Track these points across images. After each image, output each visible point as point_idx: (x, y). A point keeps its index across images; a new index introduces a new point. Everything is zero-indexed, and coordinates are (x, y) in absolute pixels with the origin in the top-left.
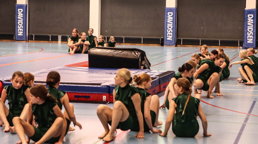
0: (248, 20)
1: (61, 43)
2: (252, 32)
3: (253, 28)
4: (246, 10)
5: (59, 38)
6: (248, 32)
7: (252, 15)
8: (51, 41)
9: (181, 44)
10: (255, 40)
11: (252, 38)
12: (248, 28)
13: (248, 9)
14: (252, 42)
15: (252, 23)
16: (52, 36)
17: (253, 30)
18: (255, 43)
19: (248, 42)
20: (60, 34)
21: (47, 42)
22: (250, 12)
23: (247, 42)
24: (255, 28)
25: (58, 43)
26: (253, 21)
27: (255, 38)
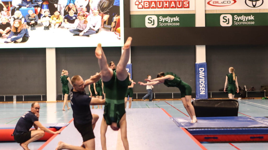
0: (200, 74)
1: (16, 103)
2: (204, 84)
3: (205, 80)
4: (197, 64)
5: (14, 98)
6: (200, 84)
7: (203, 69)
8: (6, 101)
9: (136, 99)
10: (207, 92)
11: (204, 89)
12: (200, 80)
13: (199, 63)
14: (204, 94)
15: (204, 75)
16: (6, 97)
17: (205, 82)
18: (207, 94)
19: (201, 93)
20: (14, 94)
21: (2, 102)
22: (201, 65)
23: (199, 94)
24: (206, 80)
25: (13, 103)
26: (205, 74)
27: (207, 89)
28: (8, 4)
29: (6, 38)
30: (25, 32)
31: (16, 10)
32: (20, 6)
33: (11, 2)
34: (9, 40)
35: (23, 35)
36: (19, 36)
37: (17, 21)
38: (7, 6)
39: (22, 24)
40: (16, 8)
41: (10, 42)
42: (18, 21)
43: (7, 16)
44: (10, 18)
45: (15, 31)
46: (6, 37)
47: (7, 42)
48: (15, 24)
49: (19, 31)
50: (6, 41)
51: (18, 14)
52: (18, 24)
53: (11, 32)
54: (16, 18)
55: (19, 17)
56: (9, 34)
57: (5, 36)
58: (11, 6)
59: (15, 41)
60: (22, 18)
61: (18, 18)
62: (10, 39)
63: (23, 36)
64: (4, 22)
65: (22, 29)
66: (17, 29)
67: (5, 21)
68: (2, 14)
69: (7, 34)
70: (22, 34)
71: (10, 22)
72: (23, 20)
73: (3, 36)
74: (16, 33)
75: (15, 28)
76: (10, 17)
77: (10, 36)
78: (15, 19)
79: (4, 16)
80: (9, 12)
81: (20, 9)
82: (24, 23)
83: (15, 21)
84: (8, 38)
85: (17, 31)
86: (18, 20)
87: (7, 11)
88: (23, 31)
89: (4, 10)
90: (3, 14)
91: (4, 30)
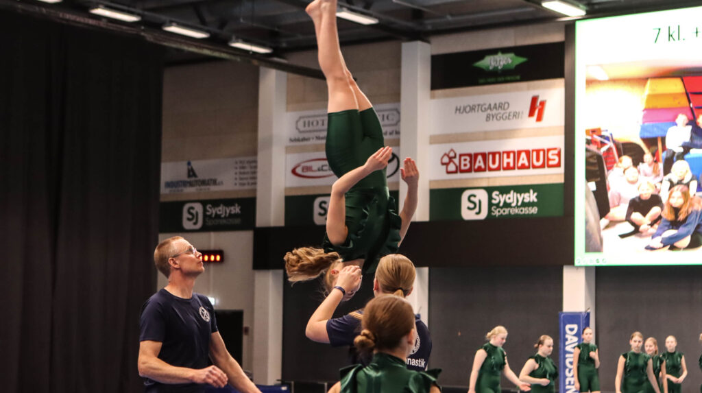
28: (656, 144)
29: (651, 237)
30: (698, 218)
31: (675, 158)
32: (687, 148)
33: (663, 139)
34: (657, 242)
35: (692, 228)
36: (682, 230)
37: (677, 190)
38: (653, 149)
39: (692, 199)
40: (676, 155)
41: (660, 248)
42: (681, 190)
43: (654, 176)
44: (661, 182)
45: (671, 217)
46: (650, 235)
47: (652, 249)
48: (673, 197)
49: (681, 217)
50: (649, 246)
51: (681, 169)
52: (680, 197)
53: (662, 220)
54: (675, 181)
55: (683, 179)
56: (656, 226)
57: (647, 231)
58: (664, 149)
59: (671, 244)
60: (691, 180)
61: (680, 182)
62: (659, 239)
63: (692, 233)
64: (646, 194)
65: (690, 212)
66: (676, 211)
67: (648, 190)
68: (639, 172)
69: (652, 225)
70: (689, 226)
71: (659, 192)
72: (694, 185)
73: (641, 232)
74: (675, 224)
75: (672, 210)
76: (659, 179)
77: (660, 231)
78: (672, 185)
79: (646, 175)
80: (657, 167)
81: (687, 156)
82: (694, 195)
83: (672, 189)
84: (653, 236)
85: (677, 216)
86: (680, 187)
87: (653, 164)
88: (693, 217)
89: (645, 160)
90: (644, 171)
91: (644, 214)
